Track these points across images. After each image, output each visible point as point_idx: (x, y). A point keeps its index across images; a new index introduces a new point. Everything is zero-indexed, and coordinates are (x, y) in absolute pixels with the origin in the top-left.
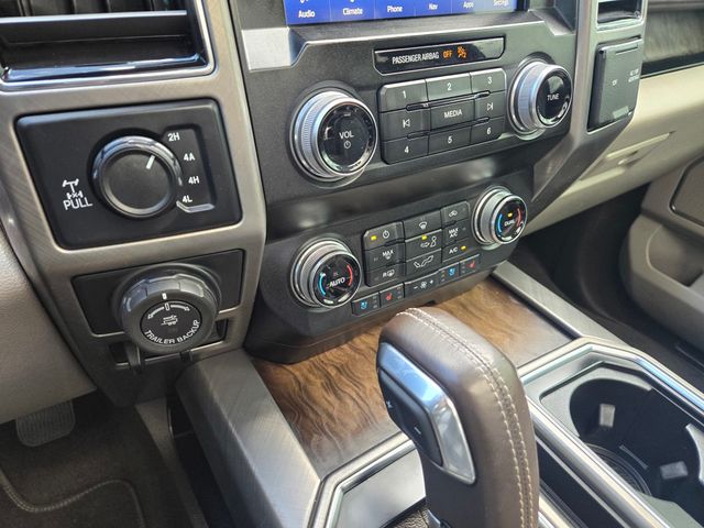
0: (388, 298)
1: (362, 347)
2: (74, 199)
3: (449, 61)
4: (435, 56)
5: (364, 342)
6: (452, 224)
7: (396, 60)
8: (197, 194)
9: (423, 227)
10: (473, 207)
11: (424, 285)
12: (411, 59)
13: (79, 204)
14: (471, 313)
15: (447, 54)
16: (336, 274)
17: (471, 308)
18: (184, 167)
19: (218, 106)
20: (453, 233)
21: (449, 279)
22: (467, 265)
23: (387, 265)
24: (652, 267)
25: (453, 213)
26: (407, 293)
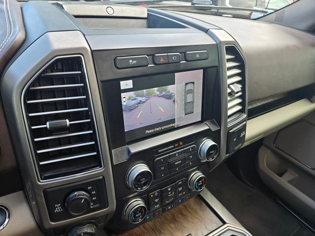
0: (157, 214)
1: (147, 226)
3: (177, 147)
4: (173, 147)
5: (148, 224)
6: (180, 186)
7: (160, 151)
8: (95, 202)
9: (169, 190)
10: (188, 179)
11: (169, 208)
12: (164, 149)
13: (59, 210)
14: (188, 210)
15: (176, 145)
16: (138, 212)
17: (189, 209)
18: (92, 196)
19: (104, 177)
20: (180, 189)
21: (179, 204)
22: (186, 197)
23: (157, 204)
24: (267, 168)
25: (180, 183)
26: (164, 211)
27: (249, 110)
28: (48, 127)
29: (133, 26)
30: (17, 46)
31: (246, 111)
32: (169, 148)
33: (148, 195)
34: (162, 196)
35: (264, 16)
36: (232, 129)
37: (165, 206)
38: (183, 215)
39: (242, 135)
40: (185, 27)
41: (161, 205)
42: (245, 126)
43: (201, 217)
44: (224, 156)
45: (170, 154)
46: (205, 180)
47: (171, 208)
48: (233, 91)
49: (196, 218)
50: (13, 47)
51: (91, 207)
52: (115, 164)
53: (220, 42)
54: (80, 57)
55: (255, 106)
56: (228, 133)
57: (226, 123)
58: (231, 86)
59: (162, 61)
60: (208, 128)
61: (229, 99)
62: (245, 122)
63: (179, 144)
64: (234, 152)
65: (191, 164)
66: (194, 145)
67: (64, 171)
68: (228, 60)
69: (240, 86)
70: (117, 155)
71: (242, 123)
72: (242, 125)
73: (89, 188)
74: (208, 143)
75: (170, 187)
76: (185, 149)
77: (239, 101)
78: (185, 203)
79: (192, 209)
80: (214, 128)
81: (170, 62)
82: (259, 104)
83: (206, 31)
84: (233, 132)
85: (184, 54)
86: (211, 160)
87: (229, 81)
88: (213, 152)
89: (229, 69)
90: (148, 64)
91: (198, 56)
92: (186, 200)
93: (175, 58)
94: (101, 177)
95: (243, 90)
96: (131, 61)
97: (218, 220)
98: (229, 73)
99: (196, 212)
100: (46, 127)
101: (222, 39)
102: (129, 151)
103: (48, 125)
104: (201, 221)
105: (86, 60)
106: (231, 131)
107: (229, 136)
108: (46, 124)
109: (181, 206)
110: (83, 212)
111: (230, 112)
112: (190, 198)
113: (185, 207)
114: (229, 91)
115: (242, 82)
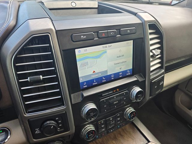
0: (103, 134)
1: (98, 142)
2: (37, 132)
3: (115, 92)
4: (112, 92)
6: (118, 117)
7: (103, 95)
8: (61, 128)
9: (111, 119)
10: (124, 112)
12: (106, 94)
13: (38, 132)
15: (114, 91)
16: (90, 134)
17: (125, 131)
18: (58, 124)
19: (66, 112)
20: (119, 119)
21: (118, 128)
22: (123, 124)
23: (103, 128)
24: (181, 104)
25: (119, 115)
26: (108, 133)
27: (166, 67)
28: (29, 80)
29: (88, 14)
30: (10, 30)
31: (164, 68)
32: (110, 93)
33: (97, 123)
34: (106, 124)
35: (179, 3)
36: (153, 80)
37: (108, 130)
38: (122, 135)
39: (161, 84)
40: (121, 12)
41: (106, 129)
42: (163, 77)
43: (133, 137)
44: (148, 97)
45: (110, 97)
46: (135, 113)
47: (113, 131)
48: (154, 54)
49: (130, 137)
50: (7, 30)
51: (59, 131)
52: (73, 103)
53: (145, 21)
54: (48, 35)
55: (172, 63)
56: (151, 82)
57: (149, 76)
58: (153, 51)
59: (104, 35)
60: (136, 79)
61: (151, 59)
62: (163, 75)
63: (116, 90)
64: (155, 95)
65: (125, 103)
66: (127, 91)
67: (41, 108)
68: (151, 34)
69: (159, 51)
70: (74, 98)
71: (161, 76)
72: (161, 77)
73: (57, 119)
74: (137, 89)
75: (112, 118)
76: (120, 93)
77: (159, 61)
78: (123, 127)
79: (127, 132)
80: (141, 80)
81: (109, 36)
82: (174, 62)
83: (135, 14)
84: (155, 82)
85: (118, 30)
86: (139, 101)
87: (152, 48)
88: (140, 95)
89: (151, 39)
90: (94, 38)
91: (129, 31)
92: (123, 126)
93: (112, 33)
94: (64, 112)
95: (162, 53)
96: (82, 37)
97: (144, 139)
98: (151, 42)
99: (130, 133)
100: (28, 81)
101: (146, 19)
102: (82, 95)
103: (29, 79)
104: (133, 140)
105: (52, 37)
106: (153, 81)
107: (152, 84)
108: (27, 79)
109: (120, 130)
110: (53, 134)
111: (152, 69)
112: (126, 125)
113: (123, 130)
114: (151, 54)
115: (161, 48)
